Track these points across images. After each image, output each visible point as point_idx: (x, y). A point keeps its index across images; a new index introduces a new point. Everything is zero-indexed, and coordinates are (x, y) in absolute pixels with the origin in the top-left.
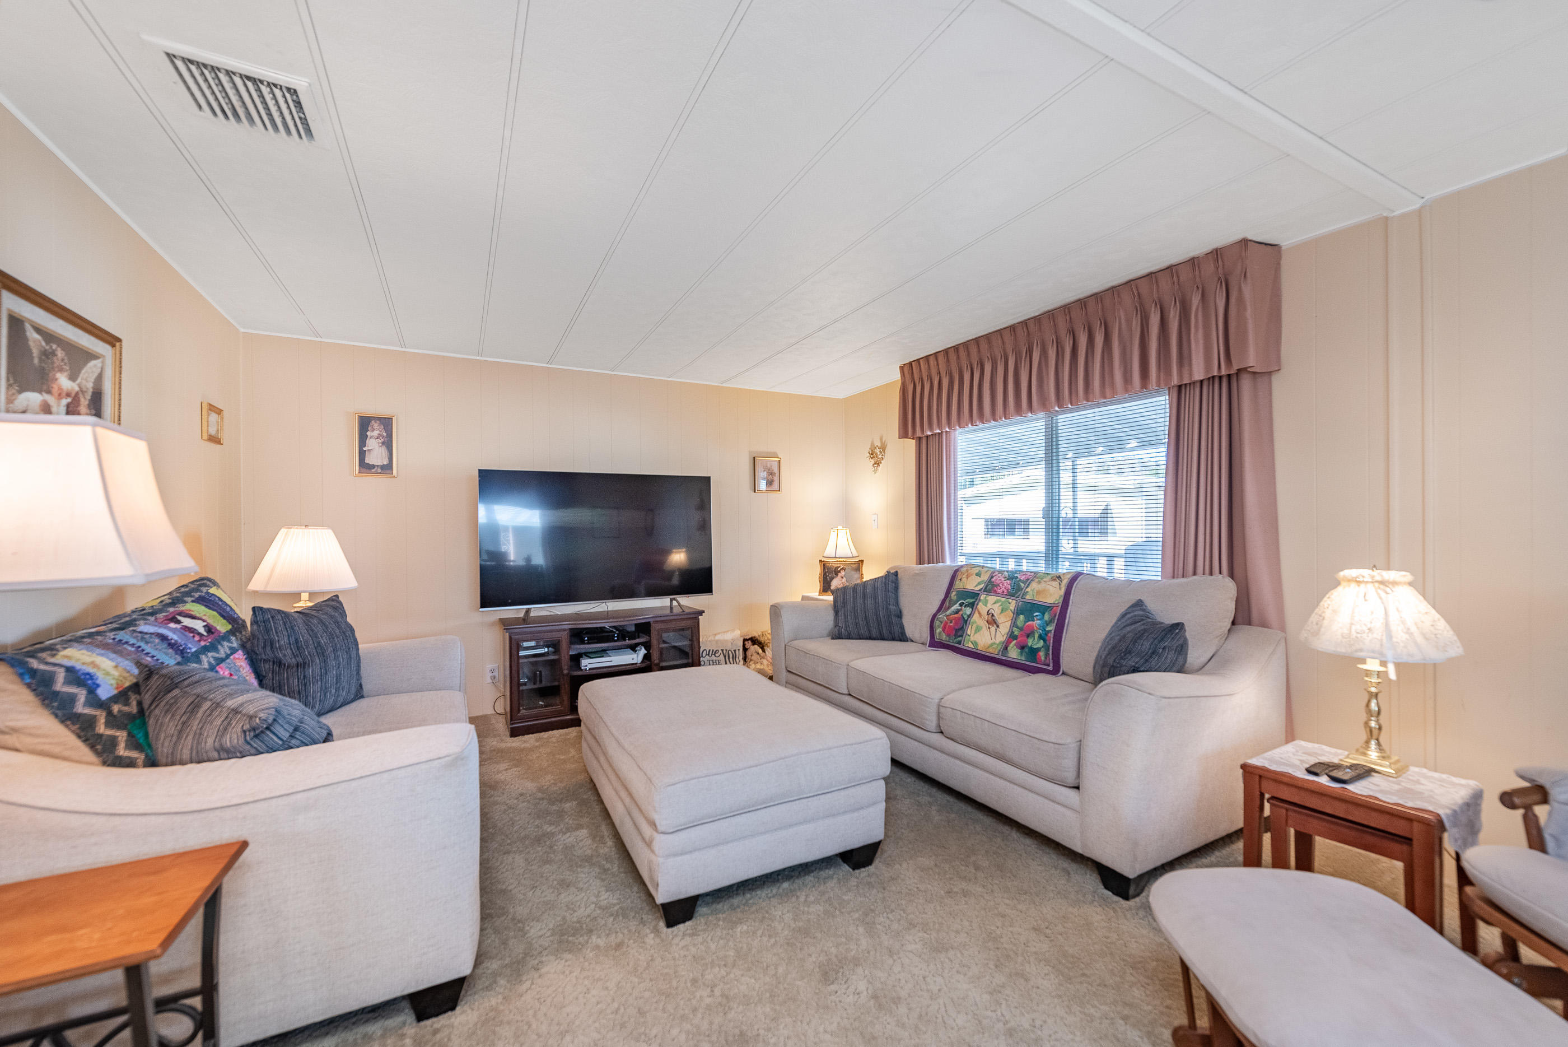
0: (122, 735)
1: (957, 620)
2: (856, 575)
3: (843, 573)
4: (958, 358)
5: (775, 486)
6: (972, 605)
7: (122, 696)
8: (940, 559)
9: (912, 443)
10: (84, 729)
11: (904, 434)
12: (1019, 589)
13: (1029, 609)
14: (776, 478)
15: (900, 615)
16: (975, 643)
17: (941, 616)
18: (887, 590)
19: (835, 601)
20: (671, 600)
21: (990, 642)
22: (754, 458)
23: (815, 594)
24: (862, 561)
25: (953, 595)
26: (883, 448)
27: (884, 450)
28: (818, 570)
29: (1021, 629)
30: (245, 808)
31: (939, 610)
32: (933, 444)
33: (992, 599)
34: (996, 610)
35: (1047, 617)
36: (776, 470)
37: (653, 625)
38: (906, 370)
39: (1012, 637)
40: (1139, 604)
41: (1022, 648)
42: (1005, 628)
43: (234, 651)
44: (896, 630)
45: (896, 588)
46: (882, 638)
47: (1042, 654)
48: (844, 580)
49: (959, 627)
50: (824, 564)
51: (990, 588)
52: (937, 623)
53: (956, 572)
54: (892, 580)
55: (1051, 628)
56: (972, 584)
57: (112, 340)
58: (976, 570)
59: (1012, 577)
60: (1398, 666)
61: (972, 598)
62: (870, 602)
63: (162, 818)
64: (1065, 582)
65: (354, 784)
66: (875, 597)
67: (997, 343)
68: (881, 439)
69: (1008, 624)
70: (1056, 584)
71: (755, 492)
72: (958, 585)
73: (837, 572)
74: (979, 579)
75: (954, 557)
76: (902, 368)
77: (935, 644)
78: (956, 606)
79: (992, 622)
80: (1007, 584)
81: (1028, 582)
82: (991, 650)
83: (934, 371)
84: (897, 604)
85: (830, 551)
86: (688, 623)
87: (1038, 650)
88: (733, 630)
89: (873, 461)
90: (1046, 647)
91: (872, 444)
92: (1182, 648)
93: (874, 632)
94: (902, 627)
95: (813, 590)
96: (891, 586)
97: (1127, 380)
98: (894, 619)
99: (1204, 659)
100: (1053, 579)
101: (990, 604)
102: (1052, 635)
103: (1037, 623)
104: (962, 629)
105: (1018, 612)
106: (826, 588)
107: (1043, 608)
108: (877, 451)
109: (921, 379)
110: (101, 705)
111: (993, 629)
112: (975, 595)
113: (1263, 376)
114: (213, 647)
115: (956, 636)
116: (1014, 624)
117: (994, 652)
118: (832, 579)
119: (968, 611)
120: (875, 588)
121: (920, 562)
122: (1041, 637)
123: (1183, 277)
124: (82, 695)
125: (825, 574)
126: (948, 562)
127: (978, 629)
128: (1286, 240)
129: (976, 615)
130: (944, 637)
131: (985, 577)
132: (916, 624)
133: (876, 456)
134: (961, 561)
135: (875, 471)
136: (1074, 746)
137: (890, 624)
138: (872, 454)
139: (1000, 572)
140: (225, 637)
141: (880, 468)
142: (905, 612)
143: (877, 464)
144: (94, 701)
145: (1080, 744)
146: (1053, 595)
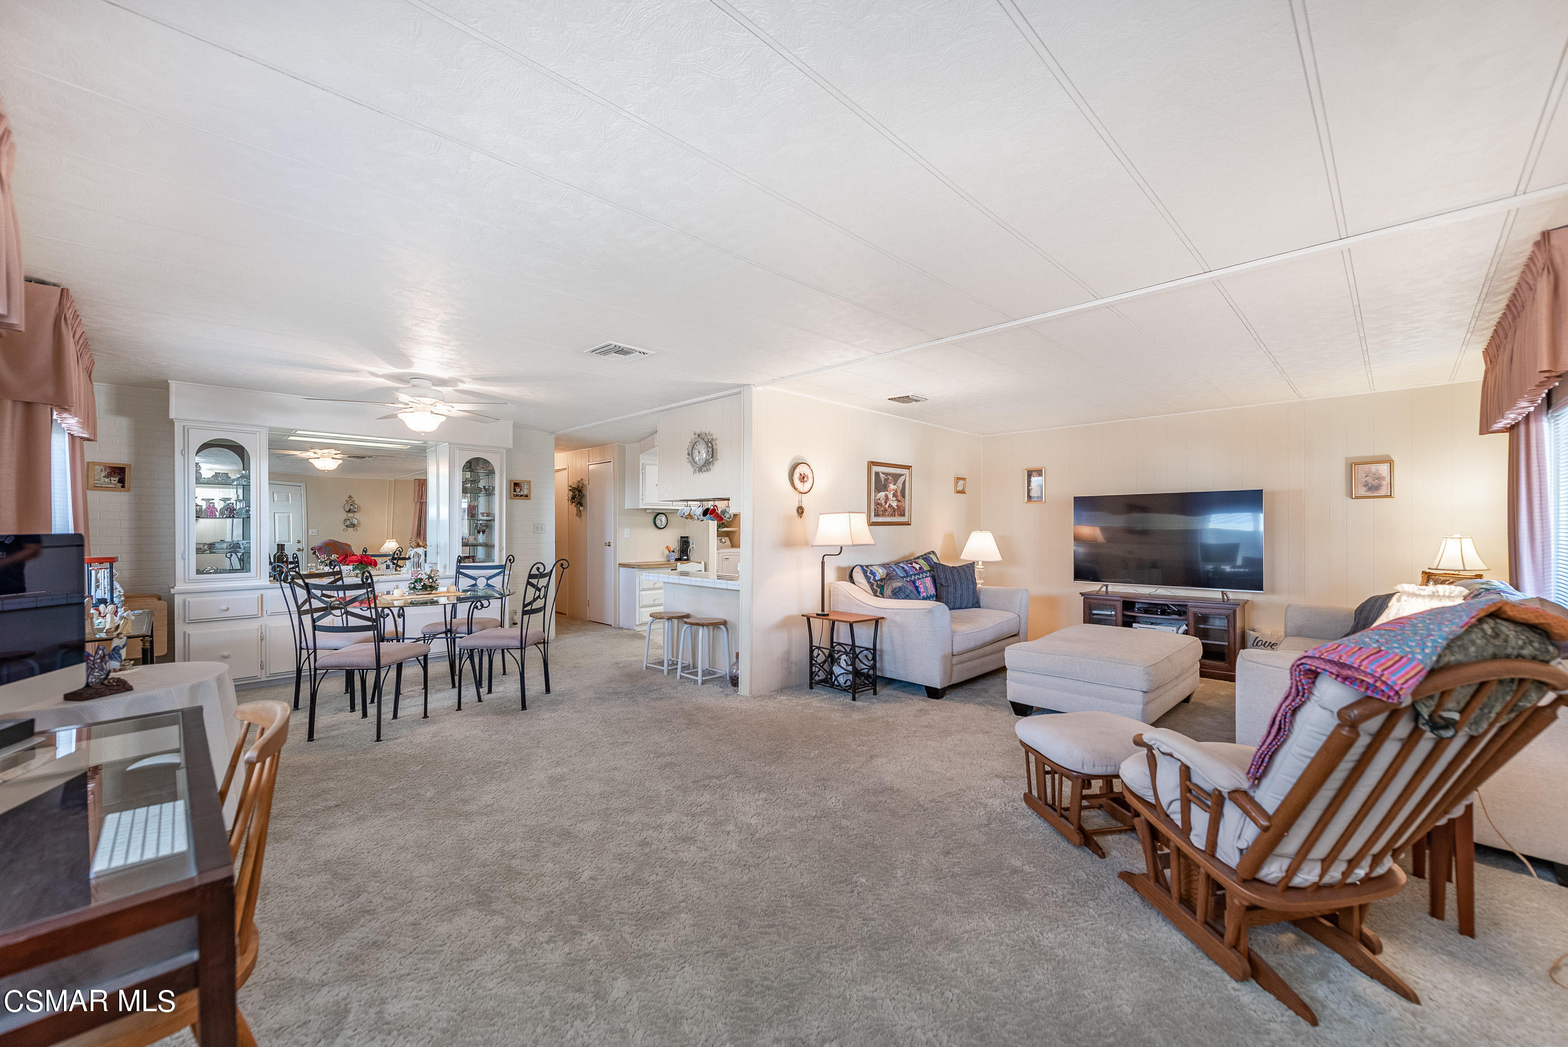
0: (879, 590)
5: (1384, 491)
7: (881, 580)
10: (871, 585)
11: (1484, 430)
14: (1386, 484)
20: (1222, 593)
22: (1352, 464)
36: (1385, 474)
37: (1189, 608)
43: (926, 577)
50: (1428, 576)
57: (908, 467)
63: (878, 608)
71: (1353, 498)
76: (1484, 354)
86: (1223, 612)
110: (875, 581)
114: (918, 574)
124: (872, 577)
140: (926, 572)
144: (874, 580)
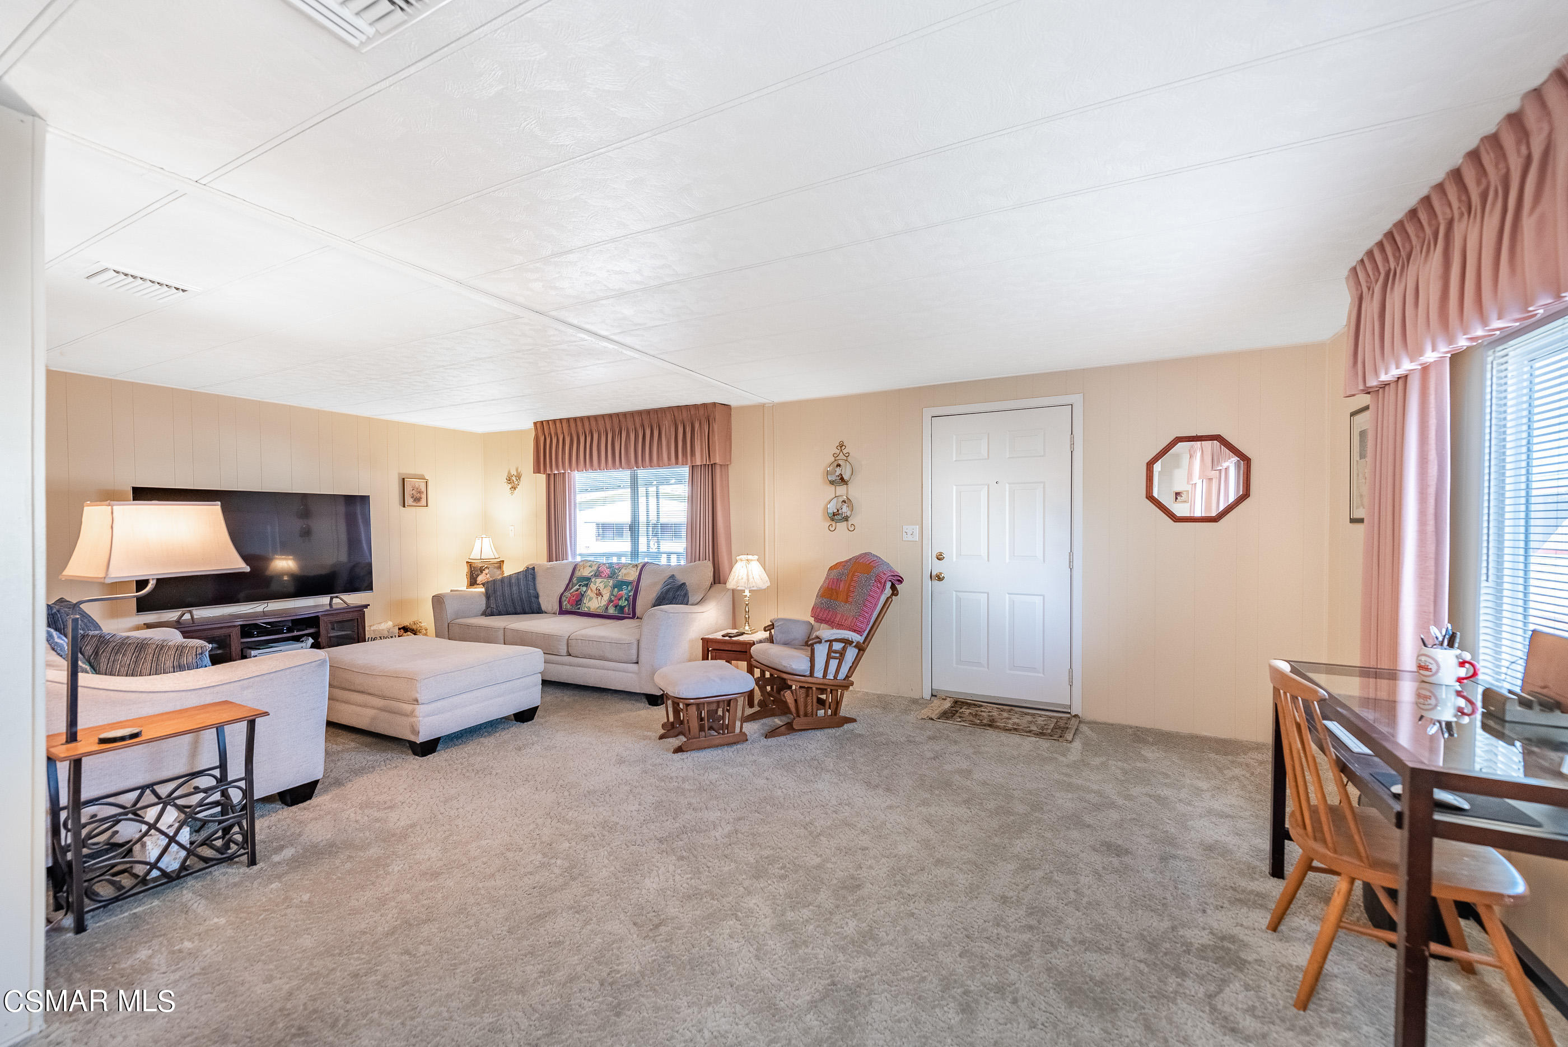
1: (577, 595)
2: (498, 572)
3: (487, 571)
4: (576, 425)
5: (423, 502)
6: (586, 585)
8: (564, 557)
9: (542, 478)
11: (537, 470)
12: (615, 573)
13: (619, 585)
14: (424, 496)
15: (537, 597)
16: (589, 608)
17: (566, 594)
18: (527, 580)
19: (487, 590)
20: (332, 598)
21: (597, 606)
22: (404, 479)
23: (464, 588)
24: (503, 561)
25: (574, 580)
26: (519, 477)
27: (519, 479)
28: (465, 569)
29: (616, 596)
30: (218, 688)
31: (565, 590)
32: (559, 480)
33: (599, 580)
34: (601, 586)
35: (629, 588)
36: (423, 489)
37: (321, 618)
38: (538, 425)
39: (610, 601)
40: (673, 576)
41: (616, 607)
42: (606, 597)
44: (535, 606)
45: (534, 579)
46: (525, 613)
47: (626, 609)
48: (488, 576)
49: (579, 599)
50: (470, 564)
51: (598, 574)
52: (564, 598)
53: (576, 565)
54: (530, 574)
55: (631, 594)
56: (586, 572)
58: (589, 564)
59: (611, 566)
60: (750, 591)
61: (586, 581)
62: (515, 589)
63: (175, 694)
64: (639, 568)
65: (272, 675)
66: (519, 585)
67: (601, 422)
68: (517, 470)
69: (608, 594)
70: (634, 569)
71: (404, 506)
72: (578, 574)
73: (482, 570)
74: (591, 569)
75: (574, 555)
76: (535, 424)
77: (563, 612)
78: (577, 587)
79: (599, 594)
80: (608, 571)
81: (620, 569)
82: (598, 610)
83: (559, 431)
84: (535, 589)
85: (475, 555)
86: (355, 615)
87: (625, 606)
88: (386, 621)
89: (510, 486)
90: (629, 604)
91: (509, 473)
92: (686, 595)
93: (519, 608)
94: (539, 604)
95: (461, 584)
96: (530, 577)
97: (669, 459)
98: (533, 599)
99: (698, 600)
100: (633, 567)
101: (598, 583)
102: (631, 597)
103: (624, 592)
104: (581, 600)
105: (614, 587)
106: (473, 582)
107: (628, 584)
108: (514, 478)
109: (550, 434)
111: (599, 598)
112: (588, 579)
113: (725, 466)
115: (577, 605)
116: (612, 594)
117: (600, 612)
118: (478, 576)
119: (584, 589)
120: (518, 579)
121: (550, 560)
122: (626, 599)
123: (693, 412)
125: (471, 572)
126: (570, 559)
127: (591, 599)
128: (733, 403)
129: (589, 590)
130: (569, 607)
131: (595, 568)
132: (548, 600)
133: (513, 481)
134: (578, 559)
135: (512, 493)
136: (636, 643)
137: (530, 602)
138: (509, 480)
139: (604, 564)
141: (516, 491)
142: (541, 594)
143: (514, 488)
145: (638, 642)
146: (632, 575)
